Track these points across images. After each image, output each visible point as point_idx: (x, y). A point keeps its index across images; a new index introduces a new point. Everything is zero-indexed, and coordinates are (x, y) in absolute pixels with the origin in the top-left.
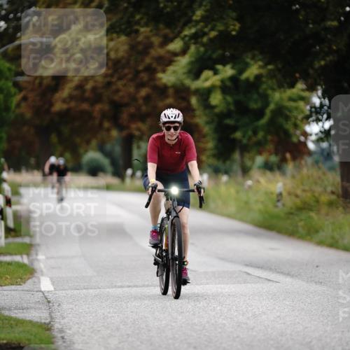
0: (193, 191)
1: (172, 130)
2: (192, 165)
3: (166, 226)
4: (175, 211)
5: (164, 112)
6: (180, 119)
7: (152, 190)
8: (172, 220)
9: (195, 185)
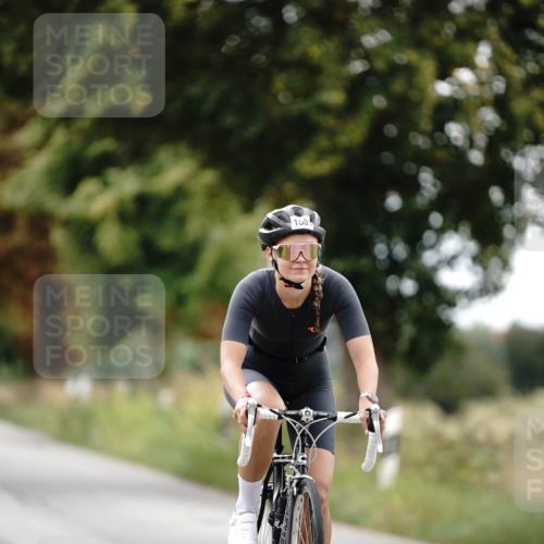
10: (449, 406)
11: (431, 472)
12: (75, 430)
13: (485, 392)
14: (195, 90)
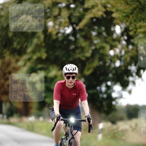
0: (85, 121)
1: (71, 79)
2: (84, 103)
3: (65, 144)
4: (72, 134)
5: (65, 66)
6: (76, 71)
7: (57, 119)
8: (70, 140)
9: (86, 117)
10: (113, 122)
11: (109, 137)
12: (31, 129)
13: (121, 119)
14: (57, 53)
